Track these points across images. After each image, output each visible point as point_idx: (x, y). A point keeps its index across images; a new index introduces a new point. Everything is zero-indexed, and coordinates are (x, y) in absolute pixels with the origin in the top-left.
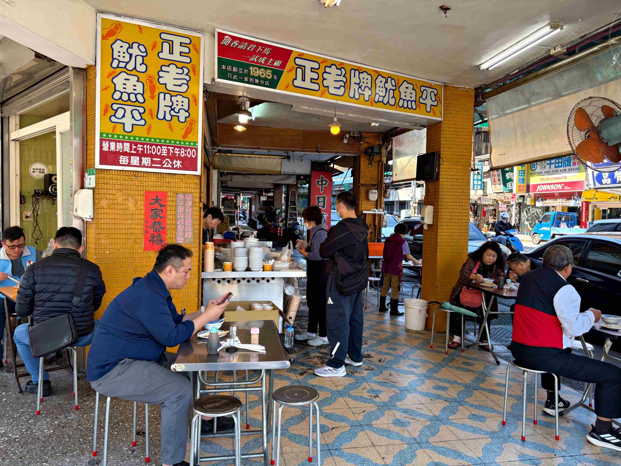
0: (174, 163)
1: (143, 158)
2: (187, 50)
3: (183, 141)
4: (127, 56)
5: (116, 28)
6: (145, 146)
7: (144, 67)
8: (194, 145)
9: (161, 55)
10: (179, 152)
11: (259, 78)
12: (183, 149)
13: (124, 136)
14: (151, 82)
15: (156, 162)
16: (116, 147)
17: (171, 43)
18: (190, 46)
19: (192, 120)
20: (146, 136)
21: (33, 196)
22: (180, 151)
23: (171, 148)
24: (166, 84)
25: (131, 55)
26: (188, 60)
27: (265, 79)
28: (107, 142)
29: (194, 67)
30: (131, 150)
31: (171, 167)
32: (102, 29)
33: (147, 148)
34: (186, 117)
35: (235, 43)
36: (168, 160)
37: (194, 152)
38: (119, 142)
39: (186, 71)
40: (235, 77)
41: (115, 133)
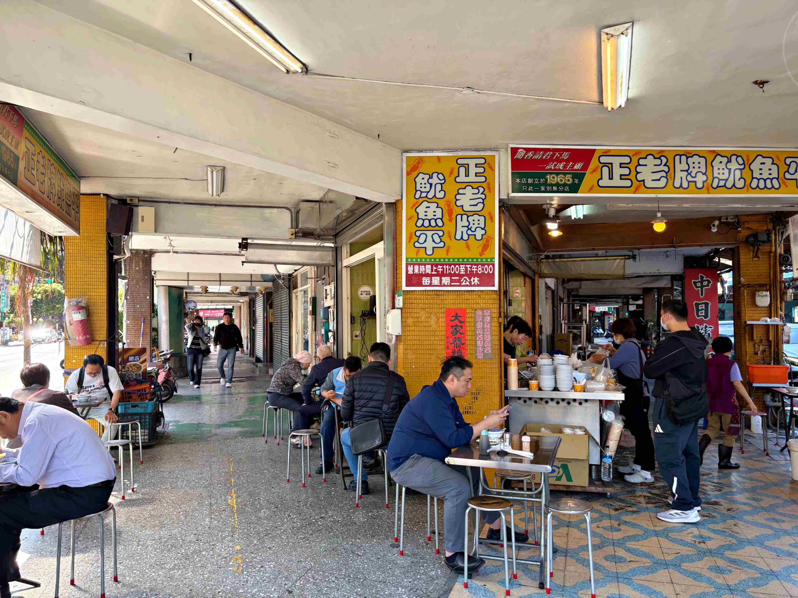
0: (472, 280)
1: (443, 278)
2: (481, 170)
4: (428, 186)
5: (419, 163)
6: (445, 267)
7: (443, 193)
9: (458, 180)
11: (557, 185)
12: (480, 266)
13: (426, 259)
14: (449, 206)
15: (455, 281)
16: (419, 270)
17: (466, 166)
18: (486, 166)
19: (488, 237)
20: (445, 256)
21: (360, 317)
22: (477, 268)
23: (468, 266)
24: (462, 206)
25: (431, 185)
26: (483, 179)
27: (565, 185)
28: (412, 266)
29: (489, 185)
30: (432, 271)
31: (469, 284)
32: (407, 166)
33: (446, 269)
34: (482, 235)
35: (529, 154)
36: (466, 278)
37: (491, 268)
38: (422, 265)
39: (481, 190)
40: (530, 188)
41: (418, 257)
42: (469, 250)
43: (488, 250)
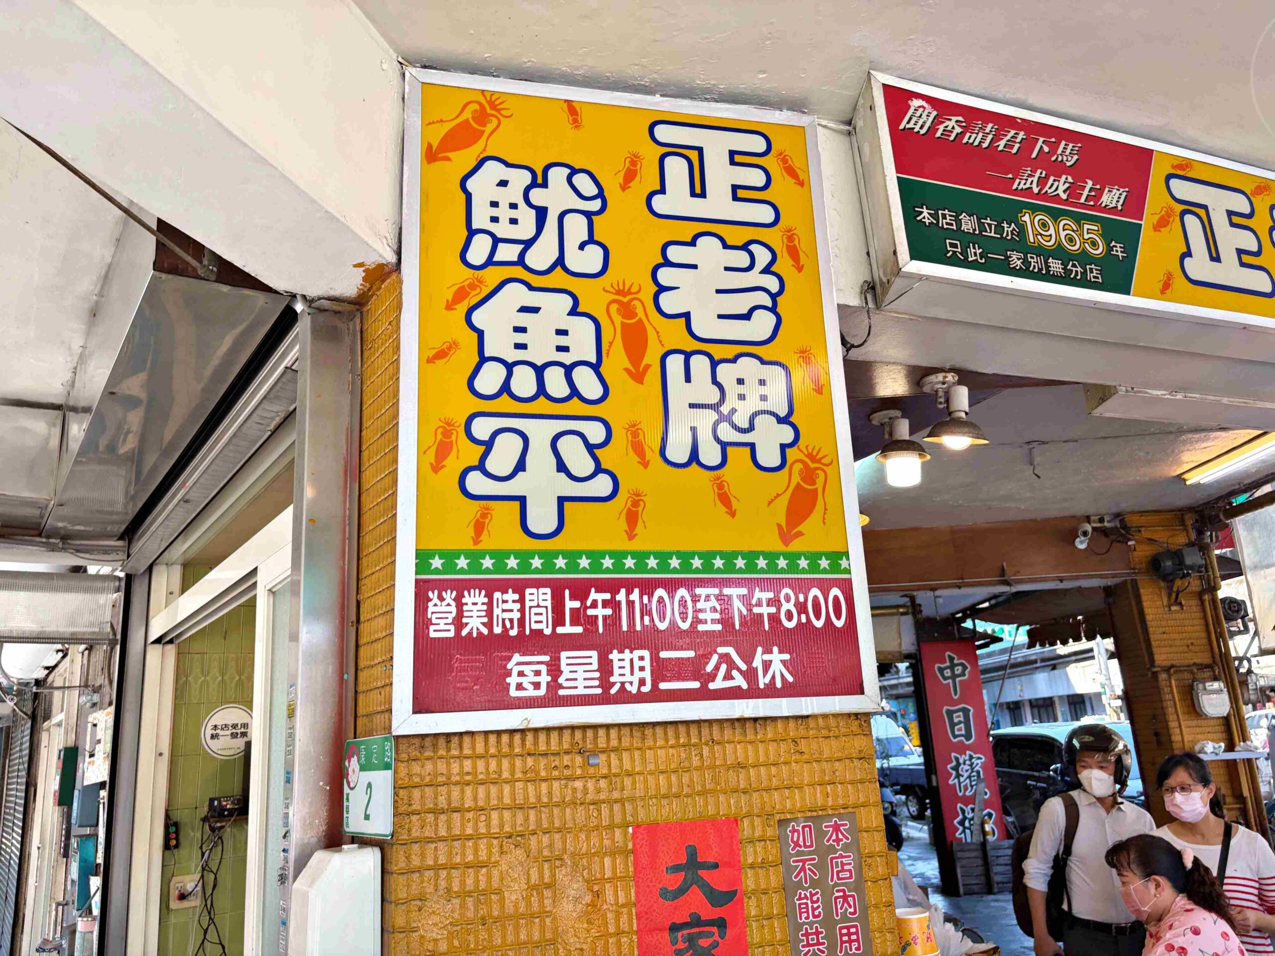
0: (757, 663)
1: (614, 656)
2: (756, 178)
3: (786, 556)
4: (527, 218)
5: (482, 117)
6: (621, 596)
7: (594, 254)
8: (835, 567)
9: (658, 203)
10: (773, 610)
12: (787, 590)
13: (524, 556)
14: (627, 311)
15: (679, 670)
16: (490, 613)
17: (694, 155)
18: (768, 162)
19: (810, 456)
20: (622, 544)
21: (205, 820)
22: (775, 602)
23: (734, 592)
24: (687, 316)
25: (541, 214)
26: (765, 214)
27: (1084, 258)
28: (449, 596)
30: (559, 620)
31: (745, 686)
33: (630, 604)
34: (783, 447)
35: (950, 124)
36: (730, 650)
37: (836, 601)
38: (503, 586)
39: (763, 257)
40: (974, 253)
41: (487, 543)
42: (733, 514)
43: (815, 517)
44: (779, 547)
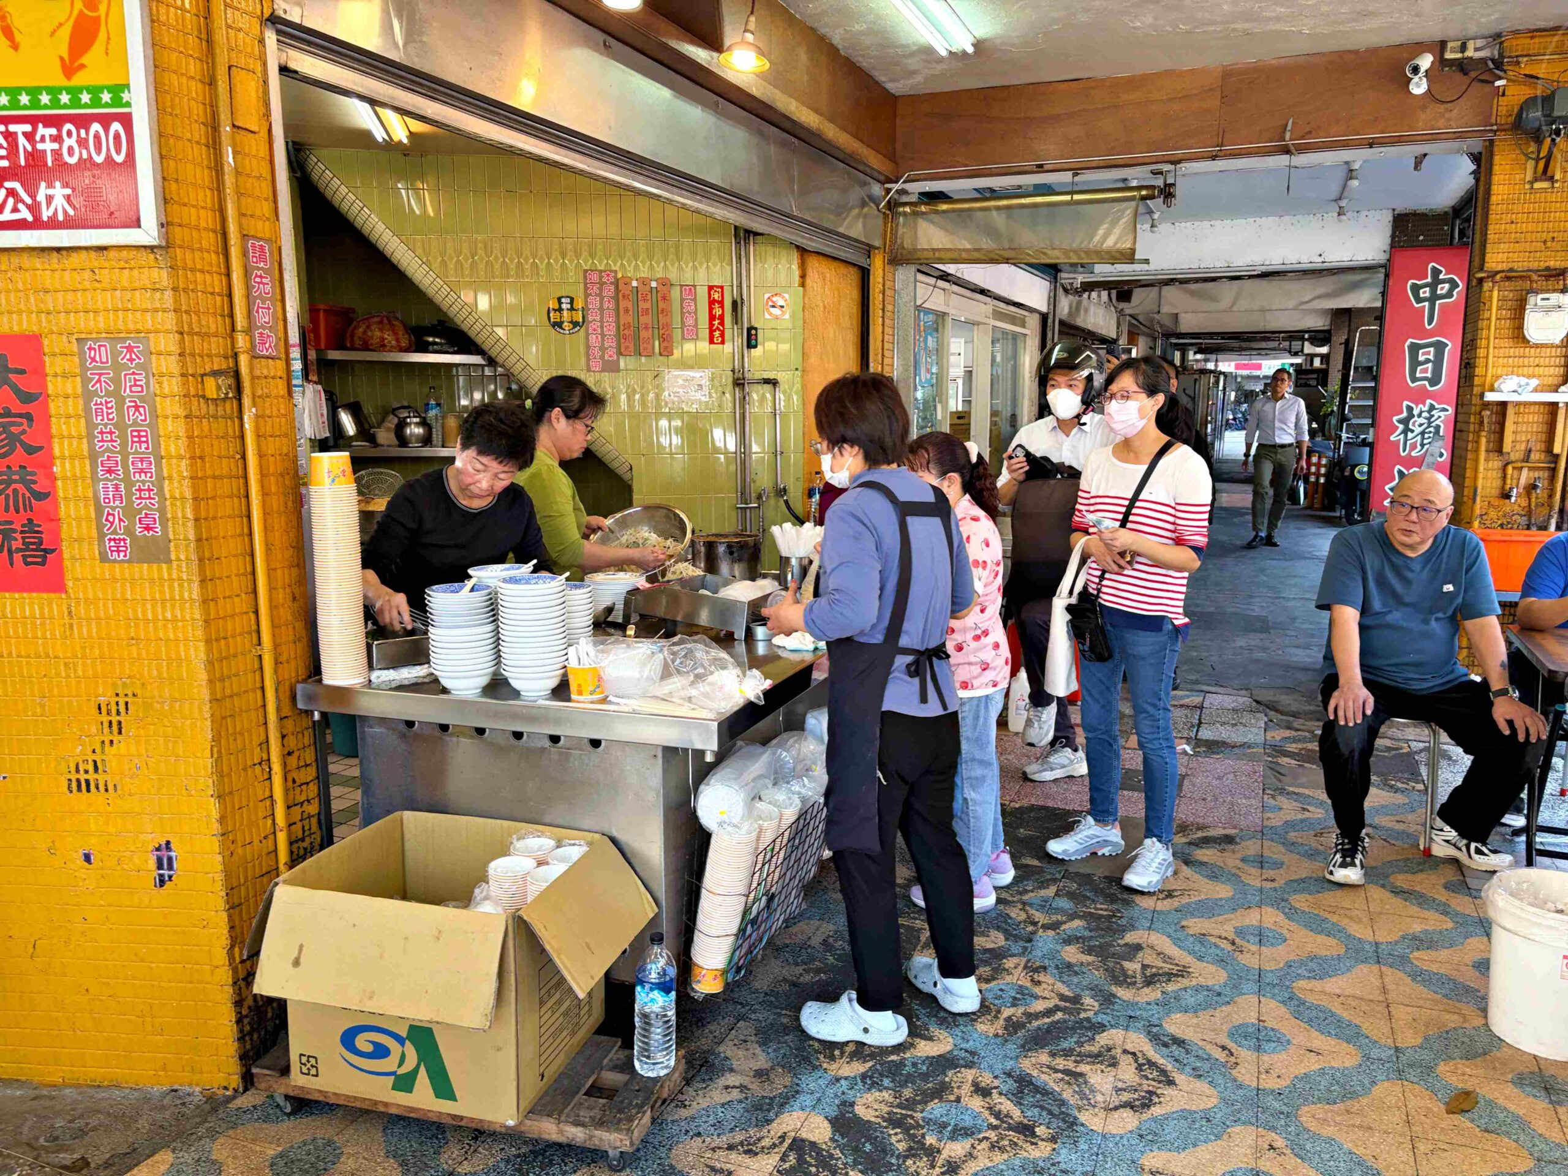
0: (41, 197)
3: (69, 90)
8: (117, 101)
10: (56, 146)
12: (68, 126)
22: (57, 139)
23: (19, 129)
31: (30, 218)
36: (16, 185)
37: (117, 136)
42: (15, 47)
44: (63, 82)
